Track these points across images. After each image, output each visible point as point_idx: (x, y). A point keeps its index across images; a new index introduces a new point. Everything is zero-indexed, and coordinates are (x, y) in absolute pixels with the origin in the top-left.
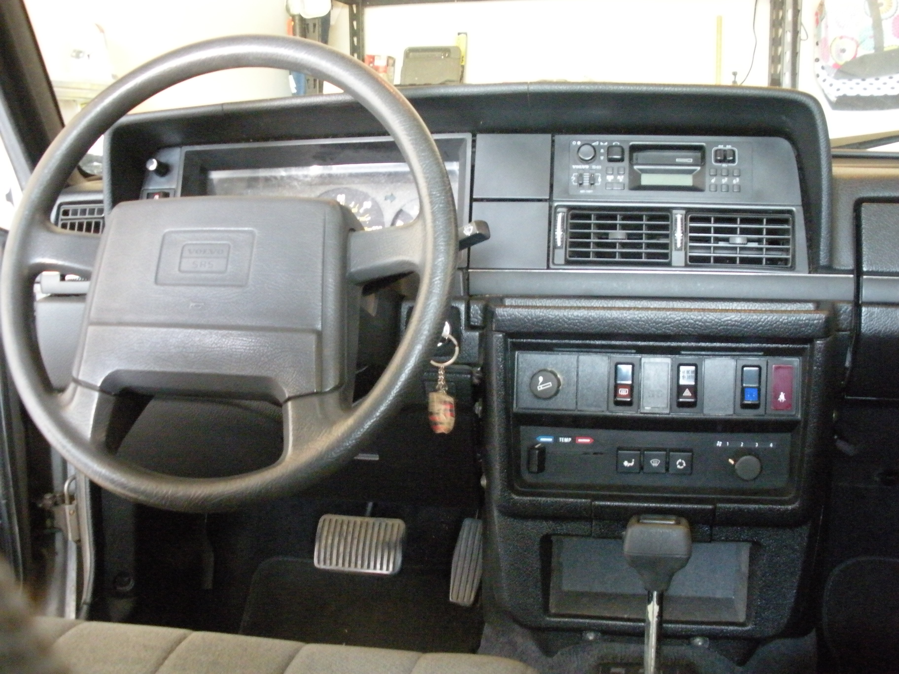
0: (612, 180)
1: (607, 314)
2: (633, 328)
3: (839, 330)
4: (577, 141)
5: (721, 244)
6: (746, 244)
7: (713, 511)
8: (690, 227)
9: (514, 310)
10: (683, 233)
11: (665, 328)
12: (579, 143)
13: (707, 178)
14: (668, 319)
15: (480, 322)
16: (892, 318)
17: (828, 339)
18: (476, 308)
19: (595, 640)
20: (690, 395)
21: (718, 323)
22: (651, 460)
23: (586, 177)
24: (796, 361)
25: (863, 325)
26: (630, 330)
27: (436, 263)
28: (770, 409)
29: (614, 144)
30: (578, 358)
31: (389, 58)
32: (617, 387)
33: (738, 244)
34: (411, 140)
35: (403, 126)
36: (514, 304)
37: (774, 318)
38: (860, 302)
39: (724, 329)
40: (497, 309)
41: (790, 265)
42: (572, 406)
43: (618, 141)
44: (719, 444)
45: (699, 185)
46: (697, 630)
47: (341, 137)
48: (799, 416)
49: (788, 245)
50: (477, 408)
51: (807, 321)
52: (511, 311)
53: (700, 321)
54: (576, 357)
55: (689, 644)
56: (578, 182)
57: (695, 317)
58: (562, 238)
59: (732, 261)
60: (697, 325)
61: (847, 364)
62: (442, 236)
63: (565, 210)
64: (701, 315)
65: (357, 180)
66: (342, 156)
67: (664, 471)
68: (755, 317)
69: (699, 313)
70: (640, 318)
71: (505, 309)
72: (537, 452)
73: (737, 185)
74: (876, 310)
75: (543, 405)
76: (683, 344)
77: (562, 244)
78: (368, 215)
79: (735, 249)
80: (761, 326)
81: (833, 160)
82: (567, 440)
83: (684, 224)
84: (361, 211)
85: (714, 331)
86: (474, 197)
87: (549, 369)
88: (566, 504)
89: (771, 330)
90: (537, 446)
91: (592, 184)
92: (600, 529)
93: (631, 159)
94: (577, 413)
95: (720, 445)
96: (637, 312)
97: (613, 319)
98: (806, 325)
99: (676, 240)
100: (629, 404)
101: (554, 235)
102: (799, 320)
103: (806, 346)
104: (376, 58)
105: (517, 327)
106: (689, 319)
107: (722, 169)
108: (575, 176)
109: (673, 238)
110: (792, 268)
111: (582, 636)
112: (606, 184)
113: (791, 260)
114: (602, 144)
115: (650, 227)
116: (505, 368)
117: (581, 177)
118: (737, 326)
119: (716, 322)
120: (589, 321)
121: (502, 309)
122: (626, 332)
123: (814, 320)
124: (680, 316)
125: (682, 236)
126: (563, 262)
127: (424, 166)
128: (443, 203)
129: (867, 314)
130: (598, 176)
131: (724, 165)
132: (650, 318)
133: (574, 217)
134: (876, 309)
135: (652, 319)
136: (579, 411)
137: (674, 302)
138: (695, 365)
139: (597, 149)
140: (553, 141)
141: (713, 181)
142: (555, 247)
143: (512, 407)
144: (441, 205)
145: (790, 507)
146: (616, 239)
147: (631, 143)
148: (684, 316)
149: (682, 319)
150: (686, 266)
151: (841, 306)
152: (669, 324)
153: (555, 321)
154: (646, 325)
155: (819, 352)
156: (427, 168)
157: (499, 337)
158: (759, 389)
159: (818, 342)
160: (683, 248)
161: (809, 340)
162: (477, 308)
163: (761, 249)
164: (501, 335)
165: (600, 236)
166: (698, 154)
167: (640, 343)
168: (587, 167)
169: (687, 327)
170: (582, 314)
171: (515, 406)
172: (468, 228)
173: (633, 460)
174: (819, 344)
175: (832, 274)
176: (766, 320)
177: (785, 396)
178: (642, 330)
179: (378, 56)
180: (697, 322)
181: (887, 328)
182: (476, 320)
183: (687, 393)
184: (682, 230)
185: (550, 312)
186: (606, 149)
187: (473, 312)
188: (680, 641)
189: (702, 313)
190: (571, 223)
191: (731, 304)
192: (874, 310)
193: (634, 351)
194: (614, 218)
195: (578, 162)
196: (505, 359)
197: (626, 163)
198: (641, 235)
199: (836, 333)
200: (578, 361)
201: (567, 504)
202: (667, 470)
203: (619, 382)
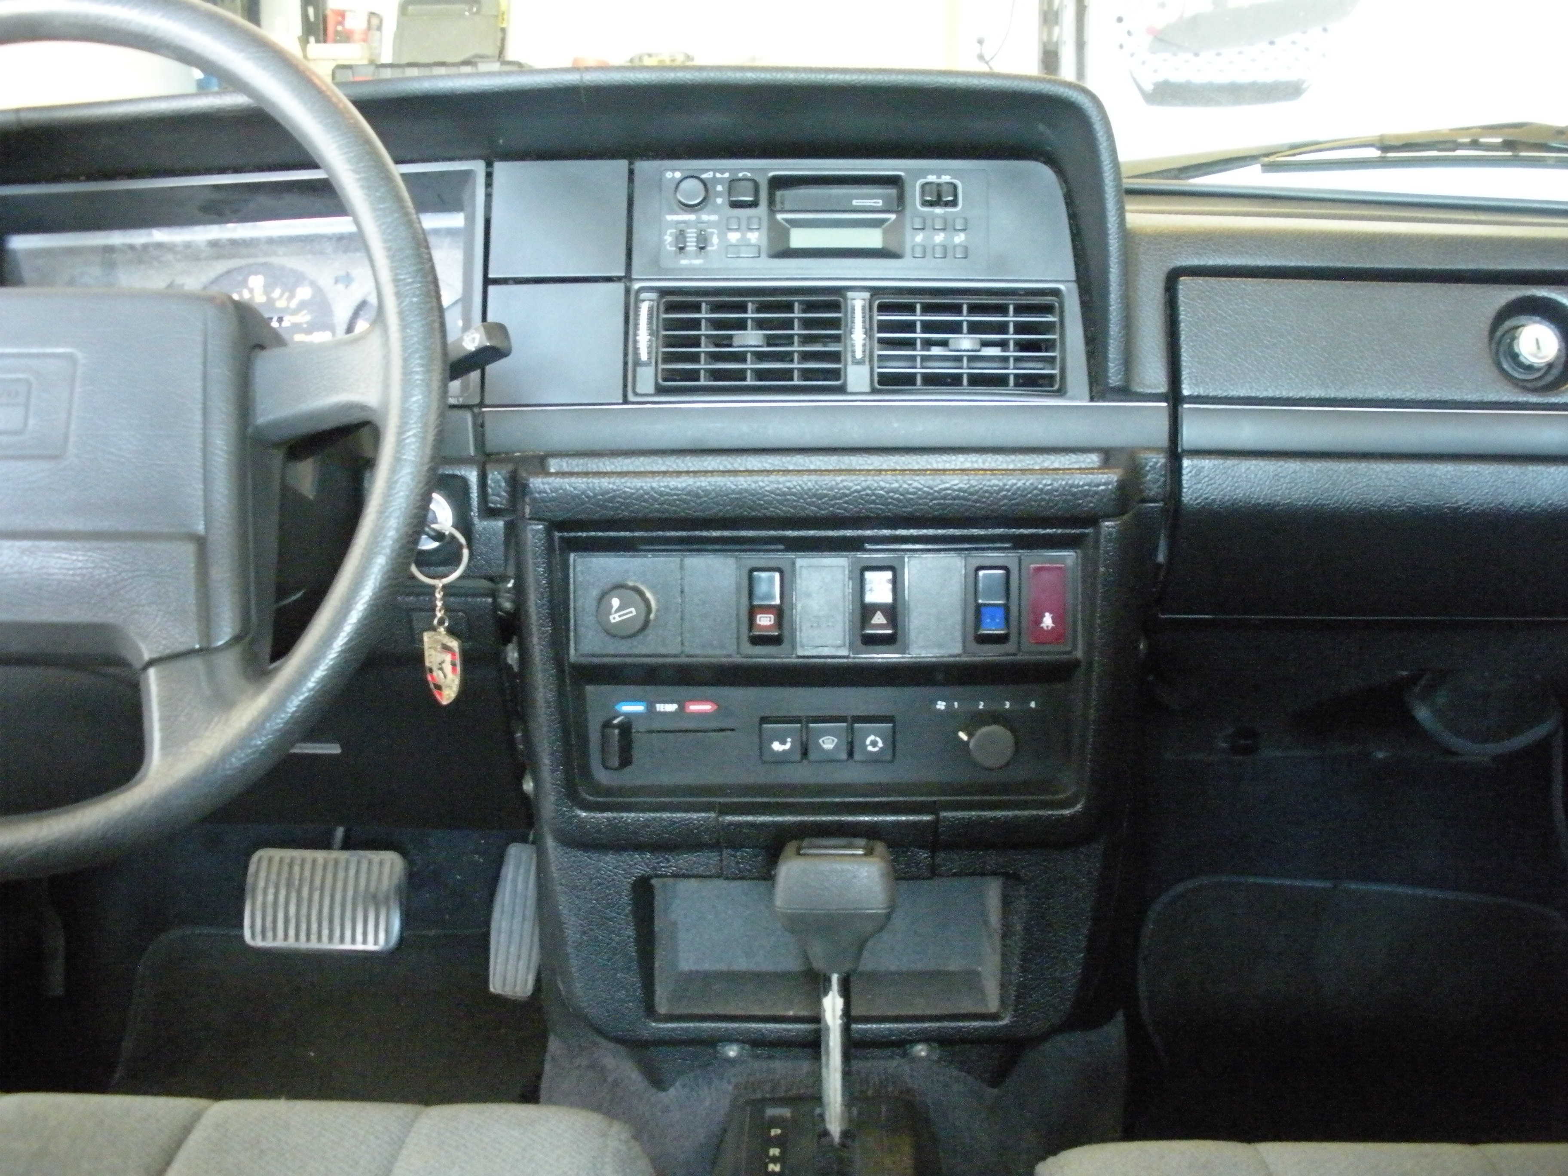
0: (738, 240)
1: (729, 484)
2: (776, 508)
3: (1143, 501)
4: (674, 170)
5: (936, 351)
6: (979, 351)
7: (936, 823)
8: (879, 321)
9: (562, 480)
10: (865, 333)
11: (833, 506)
12: (678, 175)
13: (908, 232)
14: (839, 489)
15: (504, 502)
16: (1233, 477)
17: (1125, 517)
18: (497, 477)
19: (740, 1056)
20: (885, 622)
21: (929, 494)
22: (820, 738)
23: (691, 236)
24: (1069, 557)
25: (1185, 490)
26: (771, 511)
27: (407, 405)
28: (1027, 642)
29: (740, 175)
30: (682, 560)
31: (372, 14)
32: (753, 611)
33: (964, 351)
34: (359, 180)
35: (346, 153)
36: (565, 468)
37: (1028, 484)
38: (1179, 450)
39: (939, 504)
40: (531, 480)
41: (1056, 387)
42: (674, 649)
43: (748, 170)
44: (941, 705)
45: (893, 247)
46: (918, 1032)
47: (250, 171)
48: (1079, 654)
49: (1054, 351)
50: (510, 654)
51: (1086, 488)
52: (557, 482)
53: (895, 491)
54: (678, 560)
55: (905, 1055)
56: (676, 247)
57: (888, 485)
58: (650, 347)
59: (954, 381)
60: (892, 498)
61: (1161, 558)
62: (417, 356)
63: (654, 296)
64: (897, 481)
65: (281, 250)
66: (252, 206)
67: (844, 756)
68: (995, 482)
69: (894, 478)
70: (789, 488)
71: (546, 480)
72: (617, 731)
73: (960, 245)
74: (1207, 463)
75: (624, 647)
76: (868, 533)
77: (649, 358)
78: (305, 312)
79: (959, 359)
80: (1005, 497)
81: (1127, 198)
82: (671, 708)
83: (867, 316)
84: (293, 304)
85: (922, 509)
86: (491, 275)
87: (631, 584)
88: (673, 822)
89: (1023, 504)
90: (616, 722)
91: (702, 248)
92: (738, 863)
93: (771, 202)
94: (683, 660)
95: (943, 708)
96: (782, 479)
97: (740, 492)
98: (1086, 494)
99: (853, 346)
100: (776, 641)
101: (635, 342)
102: (1072, 486)
103: (1087, 531)
104: (347, 14)
105: (569, 511)
106: (876, 489)
107: (934, 217)
108: (671, 235)
109: (848, 342)
110: (1061, 392)
111: (716, 1052)
112: (728, 247)
113: (1058, 378)
114: (718, 175)
115: (807, 324)
116: (550, 583)
117: (681, 236)
118: (964, 498)
119: (924, 492)
120: (698, 496)
121: (540, 480)
122: (764, 514)
123: (1098, 485)
124: (859, 484)
125: (865, 339)
126: (651, 389)
127: (384, 227)
128: (418, 296)
129: (1190, 472)
130: (713, 233)
131: (938, 210)
132: (806, 488)
133: (671, 307)
134: (1207, 461)
135: (810, 489)
136: (688, 656)
137: (852, 458)
138: (891, 568)
139: (709, 186)
140: (631, 172)
141: (919, 238)
142: (637, 363)
143: (568, 654)
144: (415, 300)
145: (1066, 812)
146: (747, 346)
147: (771, 174)
148: (868, 483)
149: (864, 490)
150: (874, 391)
151: (1146, 459)
152: (840, 498)
153: (636, 499)
154: (798, 502)
155: (1110, 541)
156: (389, 231)
157: (537, 531)
158: (1007, 608)
159: (1107, 523)
160: (867, 360)
161: (1092, 520)
162: (499, 477)
163: (1005, 359)
164: (541, 527)
165: (718, 341)
166: (892, 192)
167: (790, 533)
168: (692, 217)
169: (873, 502)
170: (684, 485)
171: (572, 651)
172: (471, 336)
173: (789, 740)
174: (1108, 527)
175: (1130, 401)
176: (1015, 487)
177: (1052, 618)
178: (792, 510)
179: (351, 11)
180: (891, 494)
181: (1225, 496)
182: (498, 499)
183: (879, 618)
184: (864, 327)
185: (626, 482)
186: (727, 185)
187: (493, 485)
188: (888, 1052)
189: (899, 477)
190: (664, 319)
191: (954, 458)
192: (1203, 464)
193: (781, 547)
194: (742, 308)
195: (677, 209)
196: (550, 569)
197: (762, 209)
198: (791, 337)
199: (1140, 505)
200: (682, 567)
201: (675, 823)
202: (851, 754)
203: (755, 603)
